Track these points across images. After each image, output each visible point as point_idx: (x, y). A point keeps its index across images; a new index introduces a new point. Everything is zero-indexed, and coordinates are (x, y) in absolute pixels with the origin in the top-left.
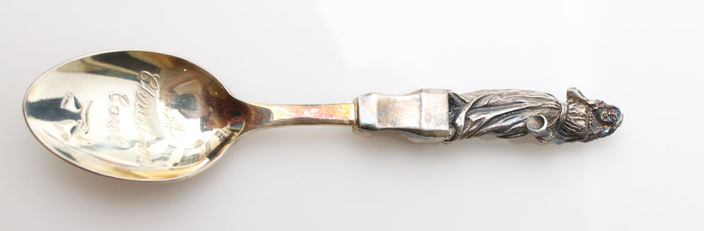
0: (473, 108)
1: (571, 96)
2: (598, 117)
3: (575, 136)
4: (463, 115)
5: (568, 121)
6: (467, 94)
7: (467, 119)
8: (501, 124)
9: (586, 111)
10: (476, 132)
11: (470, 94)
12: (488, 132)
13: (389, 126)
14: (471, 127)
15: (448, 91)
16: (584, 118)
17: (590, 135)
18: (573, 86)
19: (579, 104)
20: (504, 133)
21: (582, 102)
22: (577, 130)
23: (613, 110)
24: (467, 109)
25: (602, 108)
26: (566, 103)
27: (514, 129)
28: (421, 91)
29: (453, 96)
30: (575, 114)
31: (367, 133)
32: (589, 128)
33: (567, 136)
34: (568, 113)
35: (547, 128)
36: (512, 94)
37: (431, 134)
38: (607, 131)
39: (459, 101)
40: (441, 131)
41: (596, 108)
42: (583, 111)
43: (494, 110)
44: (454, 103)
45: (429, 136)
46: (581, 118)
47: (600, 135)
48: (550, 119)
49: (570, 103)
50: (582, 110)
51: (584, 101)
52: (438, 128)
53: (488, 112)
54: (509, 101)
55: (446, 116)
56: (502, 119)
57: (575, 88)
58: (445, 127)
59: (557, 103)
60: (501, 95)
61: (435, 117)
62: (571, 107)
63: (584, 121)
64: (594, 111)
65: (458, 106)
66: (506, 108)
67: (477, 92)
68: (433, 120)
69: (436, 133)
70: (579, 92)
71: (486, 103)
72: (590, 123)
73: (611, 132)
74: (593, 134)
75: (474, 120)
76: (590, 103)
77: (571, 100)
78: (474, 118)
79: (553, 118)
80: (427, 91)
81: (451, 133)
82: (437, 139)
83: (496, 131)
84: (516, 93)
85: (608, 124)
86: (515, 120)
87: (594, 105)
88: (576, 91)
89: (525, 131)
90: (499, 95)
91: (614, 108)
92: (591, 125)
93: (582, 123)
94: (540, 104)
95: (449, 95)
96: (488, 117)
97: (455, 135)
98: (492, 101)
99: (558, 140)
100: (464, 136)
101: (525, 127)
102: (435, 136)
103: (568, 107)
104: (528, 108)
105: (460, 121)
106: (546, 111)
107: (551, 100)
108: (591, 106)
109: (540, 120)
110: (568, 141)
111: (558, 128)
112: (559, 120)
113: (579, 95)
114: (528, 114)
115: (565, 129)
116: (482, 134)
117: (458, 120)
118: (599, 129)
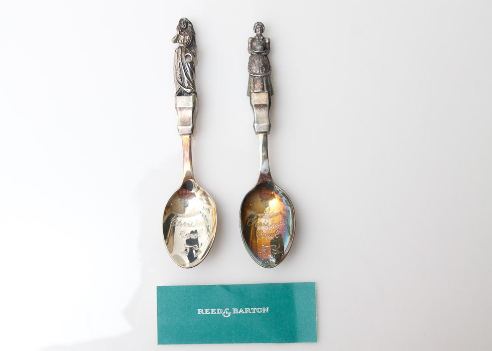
0: (183, 85)
1: (175, 42)
2: (184, 29)
3: (193, 39)
4: (186, 90)
5: (187, 43)
7: (187, 88)
8: (189, 73)
9: (182, 35)
10: (193, 83)
11: (176, 86)
12: (192, 78)
13: (191, 121)
14: (190, 86)
15: (175, 96)
16: (185, 36)
17: (192, 33)
20: (193, 71)
21: (178, 37)
22: (190, 39)
24: (183, 88)
25: (180, 27)
26: (179, 44)
27: (191, 67)
28: (176, 108)
29: (177, 94)
30: (184, 40)
31: (195, 130)
32: (189, 33)
33: (193, 43)
34: (183, 43)
35: (190, 53)
36: (176, 68)
37: (194, 103)
38: (190, 25)
39: (179, 91)
40: (193, 99)
42: (182, 37)
43: (183, 76)
44: (180, 93)
46: (185, 38)
47: (192, 28)
48: (186, 52)
52: (192, 100)
53: (184, 79)
54: (179, 69)
55: (187, 97)
56: (187, 73)
57: (172, 40)
58: (191, 97)
59: (179, 48)
60: (176, 73)
61: (187, 101)
62: (180, 42)
64: (182, 31)
65: (182, 91)
66: (182, 71)
67: (175, 83)
71: (180, 79)
72: (187, 33)
73: (190, 23)
74: (192, 31)
76: (178, 33)
77: (177, 41)
78: (187, 85)
79: (186, 50)
80: (176, 105)
81: (194, 95)
82: (196, 100)
83: (192, 75)
84: (175, 66)
85: (187, 24)
86: (187, 67)
87: (179, 31)
88: (174, 40)
89: (192, 63)
91: (180, 22)
93: (187, 37)
94: (180, 56)
95: (177, 95)
96: (186, 79)
97: (194, 93)
98: (179, 77)
100: (195, 89)
101: (190, 63)
102: (195, 102)
104: (182, 61)
105: (189, 91)
106: (183, 53)
107: (178, 51)
108: (180, 33)
109: (187, 56)
110: (195, 42)
111: (190, 48)
112: (186, 47)
113: (175, 38)
114: (185, 62)
115: (190, 44)
116: (193, 81)
117: (188, 92)
118: (189, 29)
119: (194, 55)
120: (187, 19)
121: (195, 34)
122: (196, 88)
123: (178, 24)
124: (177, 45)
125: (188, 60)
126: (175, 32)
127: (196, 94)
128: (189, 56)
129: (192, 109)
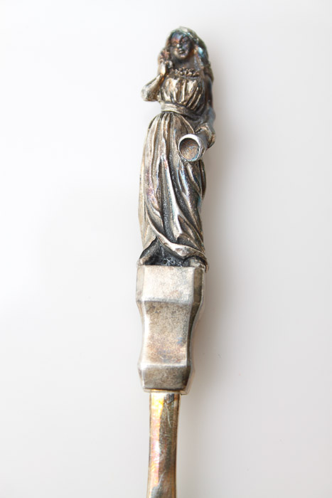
0: (165, 231)
1: (152, 96)
2: (182, 61)
3: (206, 93)
4: (174, 247)
5: (187, 104)
6: (143, 237)
7: (179, 241)
8: (186, 196)
9: (175, 78)
11: (143, 233)
12: (197, 213)
13: (185, 348)
14: (190, 235)
15: (140, 265)
16: (184, 82)
17: (205, 74)
18: (140, 94)
19: (164, 86)
21: (161, 82)
22: (199, 92)
23: (174, 40)
24: (165, 240)
25: (170, 55)
26: (162, 103)
27: (195, 178)
28: (139, 301)
29: (146, 257)
30: (179, 92)
31: (194, 380)
32: (197, 76)
33: (206, 104)
34: (176, 103)
35: (196, 134)
36: (148, 177)
37: (198, 292)
38: (201, 50)
39: (153, 249)
40: (195, 278)
41: (171, 63)
42: (174, 82)
43: (169, 203)
44: (155, 257)
45: (200, 295)
46: (184, 87)
47: (205, 60)
48: (183, 130)
49: (163, 98)
50: (172, 84)
51: (160, 80)
52: (191, 282)
53: (170, 211)
54: (157, 182)
55: (175, 269)
56: (180, 194)
57: (143, 91)
58: (189, 272)
59: (162, 116)
60: (148, 192)
62: (167, 98)
63: (187, 81)
64: (174, 67)
65: (160, 250)
66: (167, 188)
67: (141, 222)
68: (180, 289)
69: (197, 286)
70: (148, 85)
71: (158, 213)
72: (190, 73)
73: (202, 45)
74: (204, 70)
75: (181, 232)
76: (163, 71)
77: (159, 96)
78: (177, 231)
79: (183, 124)
80: (140, 293)
81: (198, 265)
82: (205, 283)
83: (196, 201)
84: (147, 171)
85: (191, 48)
86: (183, 177)
87: (167, 66)
88: (147, 89)
89: (199, 165)
90: (148, 194)
92: (193, 72)
93: (191, 85)
94: (163, 141)
95: (146, 263)
96: (176, 211)
97: (200, 259)
98: (156, 205)
99: (211, 119)
100: (201, 247)
101: (193, 164)
102: (201, 287)
103: (168, 102)
104: (168, 158)
105: (183, 251)
106: (173, 133)
107: (159, 125)
108: (168, 71)
109: (185, 144)
110: (211, 104)
111: (195, 117)
112: (185, 116)
113: (153, 85)
114: (177, 159)
115: (198, 108)
116: (199, 220)
117: (180, 254)
118: (198, 61)
119: (209, 143)
120: (191, 32)
121: (212, 78)
122: (205, 243)
123: (162, 44)
124: (156, 108)
125: (190, 155)
126: (154, 70)
127: (204, 261)
128: (193, 141)
129: (189, 309)
